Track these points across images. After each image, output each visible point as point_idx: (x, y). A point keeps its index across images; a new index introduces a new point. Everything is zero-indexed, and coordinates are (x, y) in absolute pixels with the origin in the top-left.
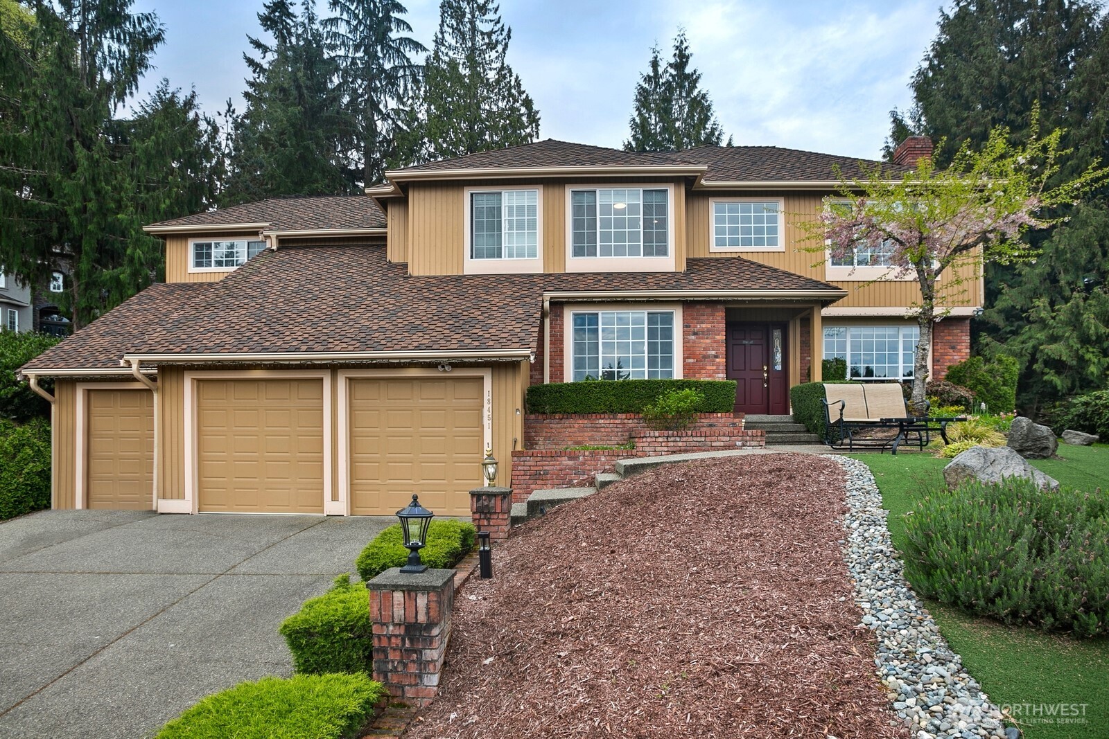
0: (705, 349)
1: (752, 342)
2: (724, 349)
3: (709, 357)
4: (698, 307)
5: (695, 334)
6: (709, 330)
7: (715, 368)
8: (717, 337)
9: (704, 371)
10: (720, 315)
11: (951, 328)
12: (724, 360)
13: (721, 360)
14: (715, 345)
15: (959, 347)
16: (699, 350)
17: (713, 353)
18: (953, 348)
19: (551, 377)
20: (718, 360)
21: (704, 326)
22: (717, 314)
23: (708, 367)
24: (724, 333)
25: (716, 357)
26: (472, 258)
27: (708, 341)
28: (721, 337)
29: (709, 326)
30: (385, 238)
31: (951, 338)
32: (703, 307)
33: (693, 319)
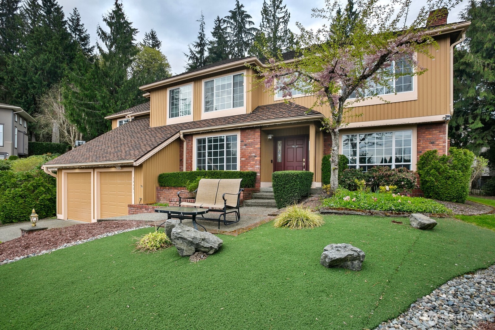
0: (250, 153)
1: (297, 146)
2: (259, 152)
3: (252, 157)
4: (247, 131)
5: (245, 145)
6: (252, 143)
7: (254, 162)
8: (256, 146)
9: (249, 164)
10: (258, 134)
11: (431, 130)
12: (259, 158)
13: (258, 158)
14: (255, 150)
15: (437, 143)
16: (247, 154)
17: (254, 154)
18: (433, 143)
19: (187, 169)
20: (256, 158)
21: (249, 141)
22: (256, 134)
23: (251, 162)
24: (259, 144)
25: (255, 157)
26: (170, 118)
27: (252, 148)
28: (258, 146)
29: (252, 140)
30: (149, 115)
31: (431, 136)
32: (250, 131)
33: (244, 137)
